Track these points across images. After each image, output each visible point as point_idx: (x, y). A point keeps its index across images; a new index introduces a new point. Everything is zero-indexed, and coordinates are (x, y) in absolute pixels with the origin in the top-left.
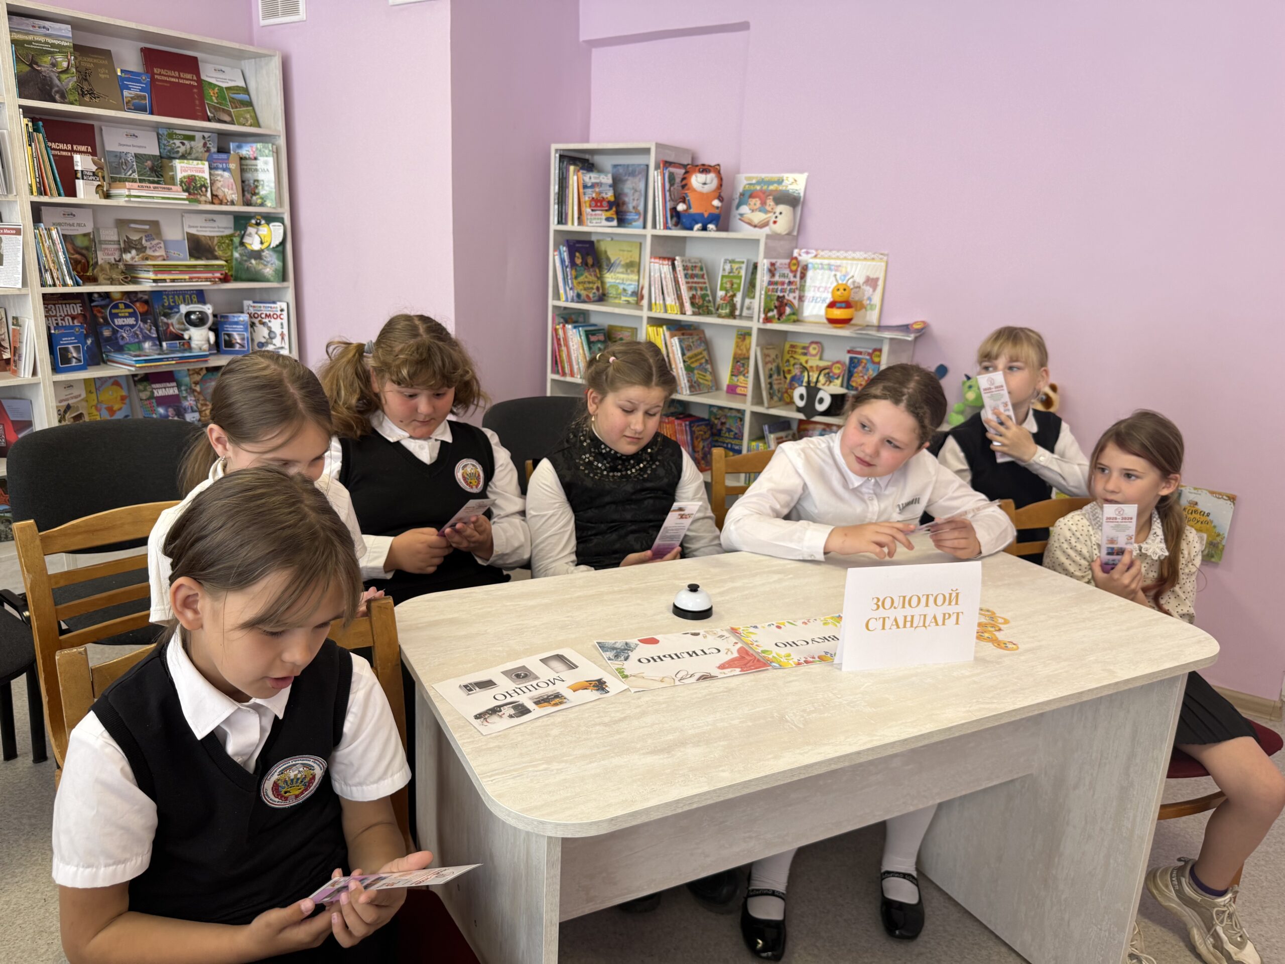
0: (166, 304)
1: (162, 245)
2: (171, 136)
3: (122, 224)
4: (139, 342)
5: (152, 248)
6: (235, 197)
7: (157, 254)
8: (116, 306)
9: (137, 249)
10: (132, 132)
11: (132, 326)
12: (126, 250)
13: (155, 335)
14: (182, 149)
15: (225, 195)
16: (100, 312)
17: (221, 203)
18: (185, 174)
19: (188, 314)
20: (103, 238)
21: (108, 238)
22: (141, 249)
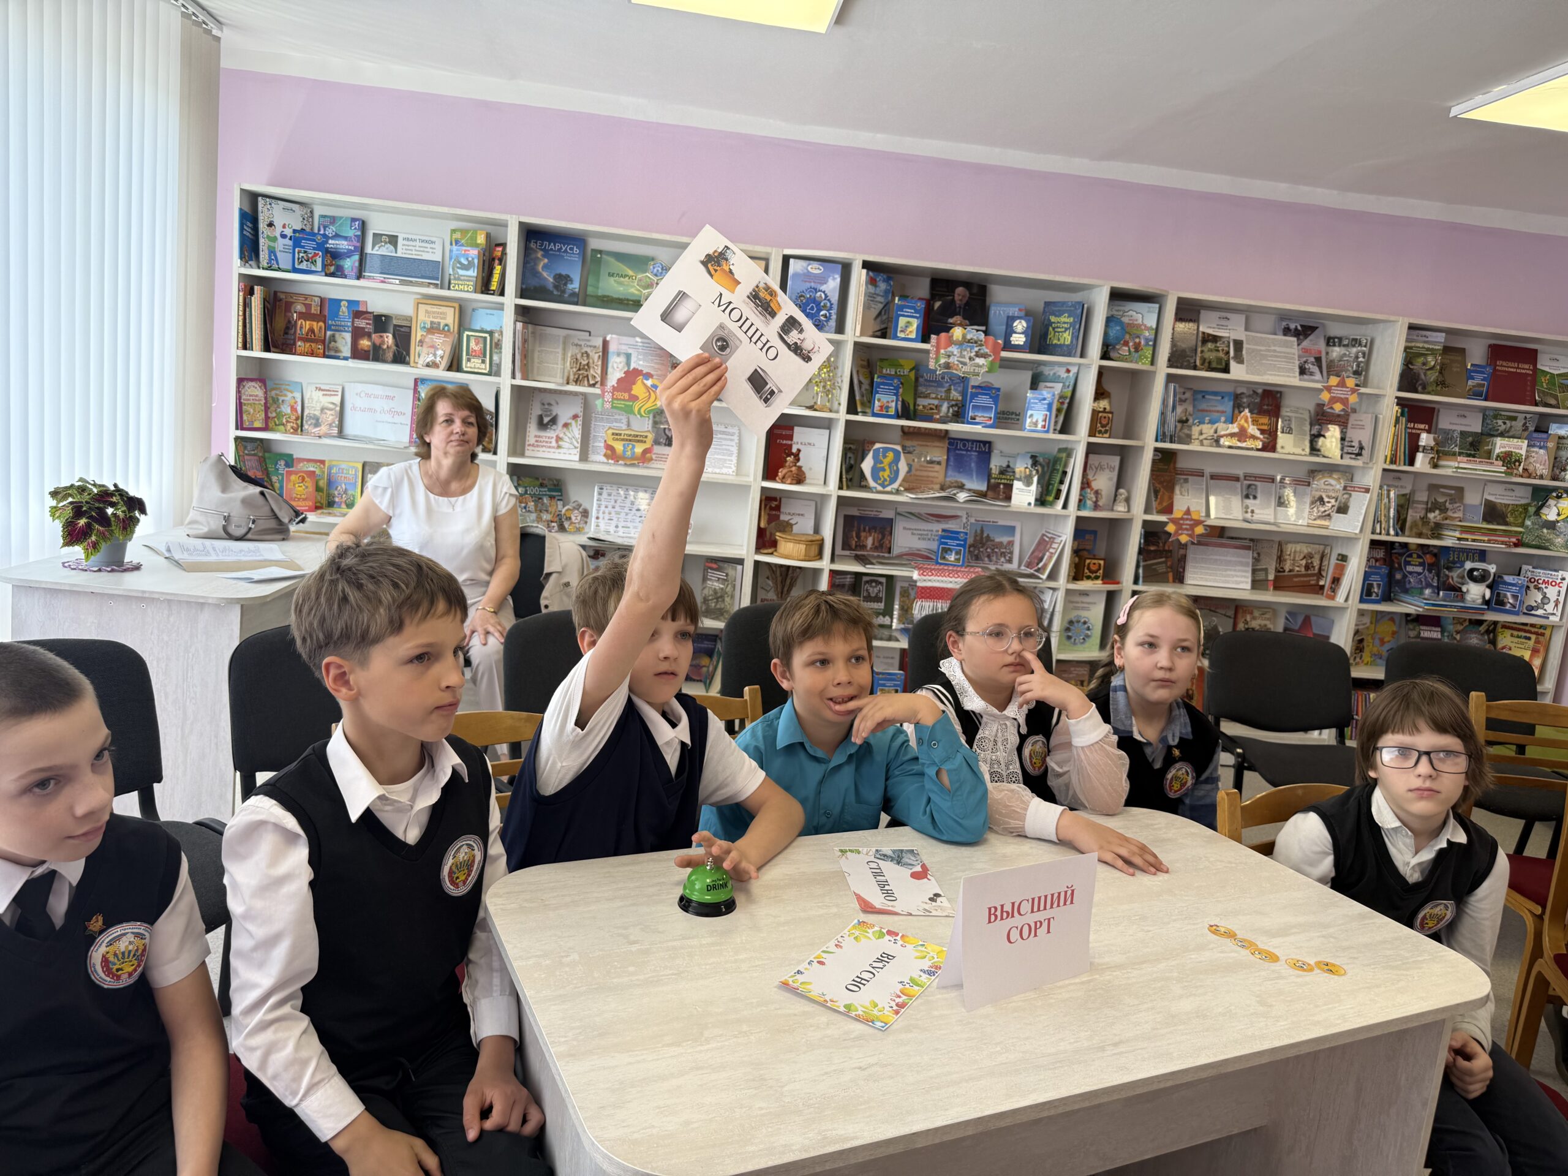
0: (1451, 559)
1: (1462, 508)
2: (1496, 417)
3: (1433, 488)
4: (1422, 589)
5: (1454, 511)
6: (1545, 472)
7: (1455, 515)
8: (1410, 556)
9: (1440, 510)
10: (1462, 413)
11: (1419, 574)
12: (1431, 510)
13: (1435, 584)
14: (1503, 427)
15: (1535, 469)
16: (1397, 558)
17: (1529, 477)
18: (1503, 450)
19: (1472, 570)
20: (1416, 499)
21: (1420, 499)
22: (1443, 509)
